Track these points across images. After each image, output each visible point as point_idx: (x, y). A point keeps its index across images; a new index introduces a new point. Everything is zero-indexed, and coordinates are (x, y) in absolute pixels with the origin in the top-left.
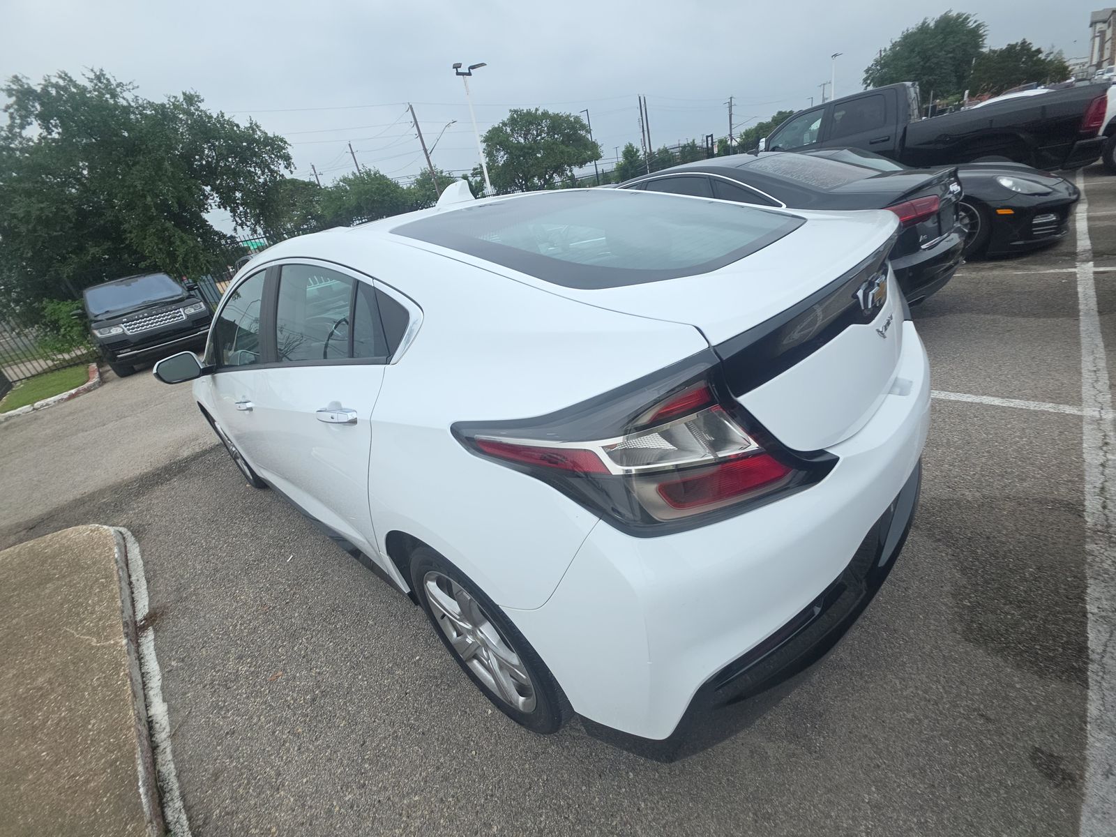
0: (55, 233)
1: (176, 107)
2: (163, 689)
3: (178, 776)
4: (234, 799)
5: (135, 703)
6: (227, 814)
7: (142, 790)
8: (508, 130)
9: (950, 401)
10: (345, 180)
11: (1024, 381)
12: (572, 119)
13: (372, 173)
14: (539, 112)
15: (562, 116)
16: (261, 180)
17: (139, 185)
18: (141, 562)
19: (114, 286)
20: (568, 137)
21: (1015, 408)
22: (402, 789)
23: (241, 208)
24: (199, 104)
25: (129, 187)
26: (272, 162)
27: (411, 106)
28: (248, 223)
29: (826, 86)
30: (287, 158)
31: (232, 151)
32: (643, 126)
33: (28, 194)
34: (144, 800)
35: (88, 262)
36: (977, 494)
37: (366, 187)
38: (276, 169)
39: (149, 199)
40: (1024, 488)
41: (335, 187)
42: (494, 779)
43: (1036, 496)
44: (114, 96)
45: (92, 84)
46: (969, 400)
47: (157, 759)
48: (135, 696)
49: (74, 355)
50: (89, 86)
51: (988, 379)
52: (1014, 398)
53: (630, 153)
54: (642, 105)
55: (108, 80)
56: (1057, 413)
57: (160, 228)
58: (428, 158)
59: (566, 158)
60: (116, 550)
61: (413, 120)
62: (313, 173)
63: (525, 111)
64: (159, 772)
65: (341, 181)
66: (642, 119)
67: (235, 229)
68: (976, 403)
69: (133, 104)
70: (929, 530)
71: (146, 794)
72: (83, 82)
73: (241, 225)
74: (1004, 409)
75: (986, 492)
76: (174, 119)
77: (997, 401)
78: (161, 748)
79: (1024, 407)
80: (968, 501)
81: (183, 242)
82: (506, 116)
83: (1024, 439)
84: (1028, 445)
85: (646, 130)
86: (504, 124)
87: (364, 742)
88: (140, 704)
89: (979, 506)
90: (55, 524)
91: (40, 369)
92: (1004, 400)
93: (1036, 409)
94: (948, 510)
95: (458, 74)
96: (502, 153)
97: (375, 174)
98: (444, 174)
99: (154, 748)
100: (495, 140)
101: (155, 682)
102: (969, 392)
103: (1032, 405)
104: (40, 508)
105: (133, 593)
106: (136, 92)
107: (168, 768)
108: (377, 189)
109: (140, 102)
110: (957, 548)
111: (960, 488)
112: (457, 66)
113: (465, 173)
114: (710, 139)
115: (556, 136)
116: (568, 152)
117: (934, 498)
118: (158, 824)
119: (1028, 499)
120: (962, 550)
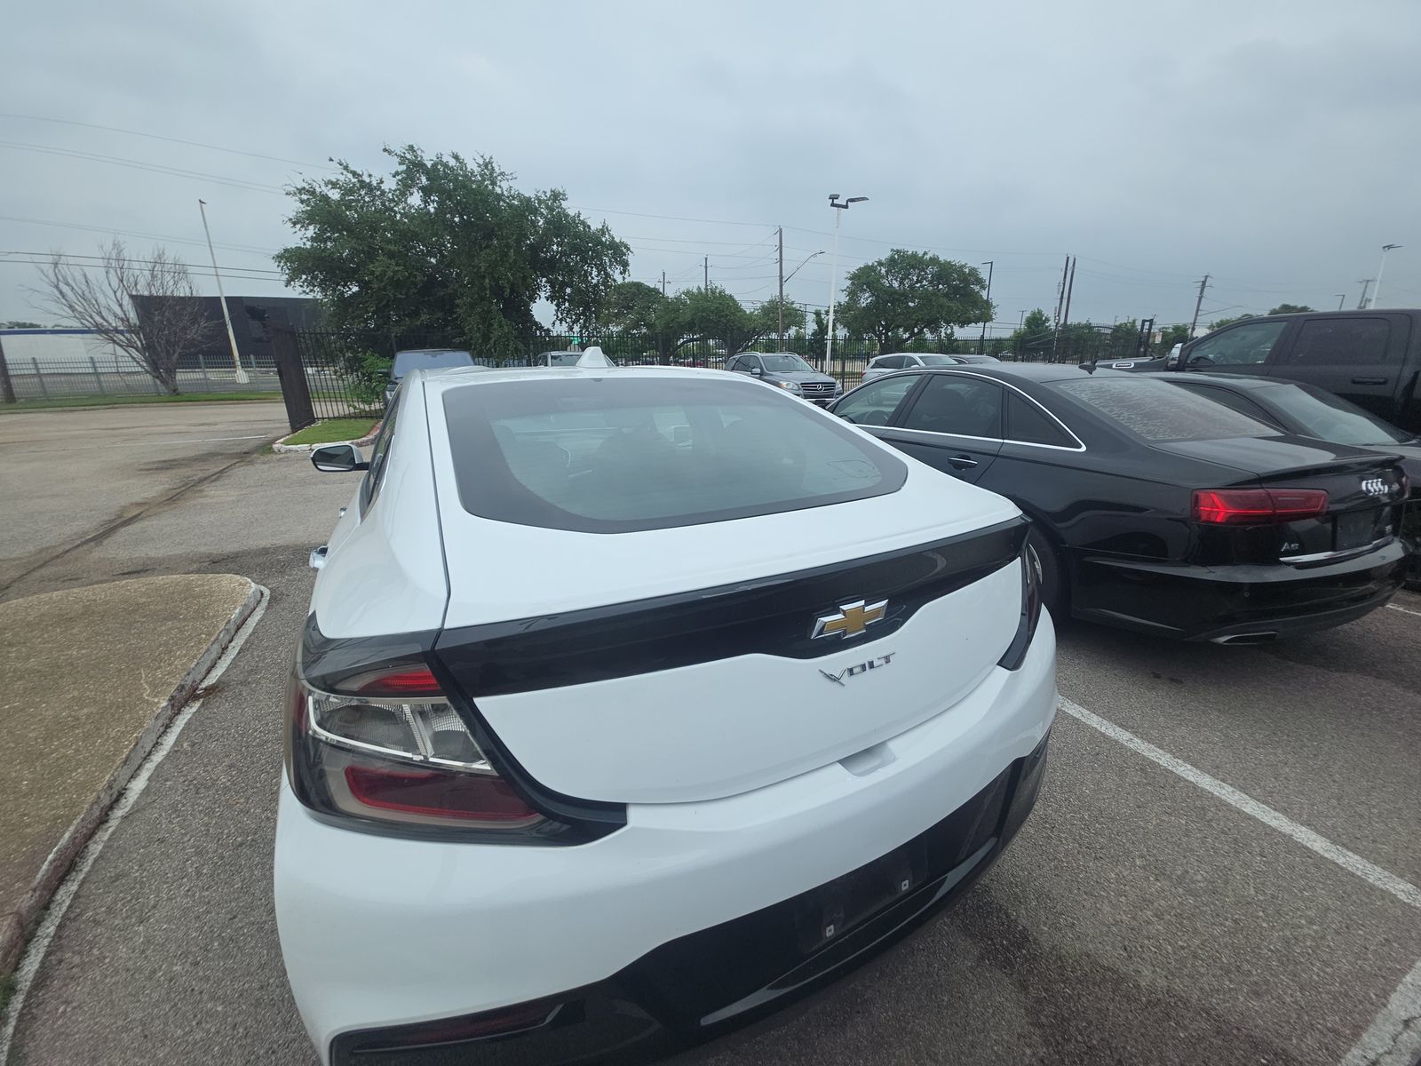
0: (400, 296)
1: (540, 202)
2: (160, 766)
3: (96, 861)
4: (110, 910)
5: (120, 769)
6: (94, 921)
7: (51, 857)
8: (883, 270)
9: (1239, 812)
10: (688, 293)
11: (1394, 829)
12: (967, 270)
13: (718, 291)
14: (928, 257)
15: (955, 265)
16: (594, 281)
17: (483, 266)
18: (251, 630)
19: (422, 354)
20: (956, 289)
21: (1342, 869)
22: (219, 989)
23: (567, 304)
24: (562, 202)
25: (474, 267)
26: (611, 265)
27: (781, 230)
28: (568, 320)
29: (1370, 283)
30: (625, 265)
31: (575, 249)
32: (1063, 293)
33: (391, 255)
34: (45, 867)
35: (416, 326)
36: (1161, 983)
37: (706, 305)
38: (611, 272)
39: (487, 281)
40: (1248, 1009)
41: (676, 298)
42: (291, 1034)
43: (1257, 1033)
44: (494, 183)
45: (479, 170)
46: (1274, 823)
47: (96, 834)
48: (125, 762)
49: (373, 408)
50: (477, 170)
51: (1334, 802)
52: (1355, 851)
53: (1036, 321)
54: (1069, 268)
55: (493, 168)
56: (1409, 904)
57: (486, 308)
58: (781, 286)
59: (944, 313)
60: (237, 611)
61: (778, 244)
62: (662, 280)
63: (910, 253)
64: (86, 847)
65: (683, 293)
66: (1064, 284)
67: (554, 323)
68: (1280, 832)
69: (505, 193)
70: (1039, 1001)
71: (51, 863)
72: (472, 166)
73: (561, 320)
74: (1319, 861)
75: (1178, 986)
76: (535, 211)
77: (1318, 844)
78: (108, 825)
79: (1359, 874)
80: (1137, 987)
81: (501, 326)
82: (885, 255)
83: (1315, 927)
84: (1314, 939)
85: (1065, 297)
86: (880, 264)
87: (235, 917)
88: (128, 771)
89: (1149, 1002)
90: (231, 566)
91: (342, 413)
92: (1333, 848)
93: (1378, 883)
94: (1094, 984)
95: (833, 205)
96: (867, 295)
97: (720, 293)
98: (794, 306)
99: (103, 820)
100: (864, 279)
101: (158, 757)
102: (1284, 811)
103: (1375, 875)
104: (236, 545)
105: (220, 658)
106: (511, 183)
107: (95, 848)
108: (717, 308)
109: (512, 192)
110: (1058, 1053)
111: (1143, 959)
112: (833, 197)
113: (819, 308)
114: (1147, 324)
115: (941, 286)
116: (949, 306)
117: (1088, 956)
118: (41, 896)
119: (1239, 1029)
120: (1063, 1060)
